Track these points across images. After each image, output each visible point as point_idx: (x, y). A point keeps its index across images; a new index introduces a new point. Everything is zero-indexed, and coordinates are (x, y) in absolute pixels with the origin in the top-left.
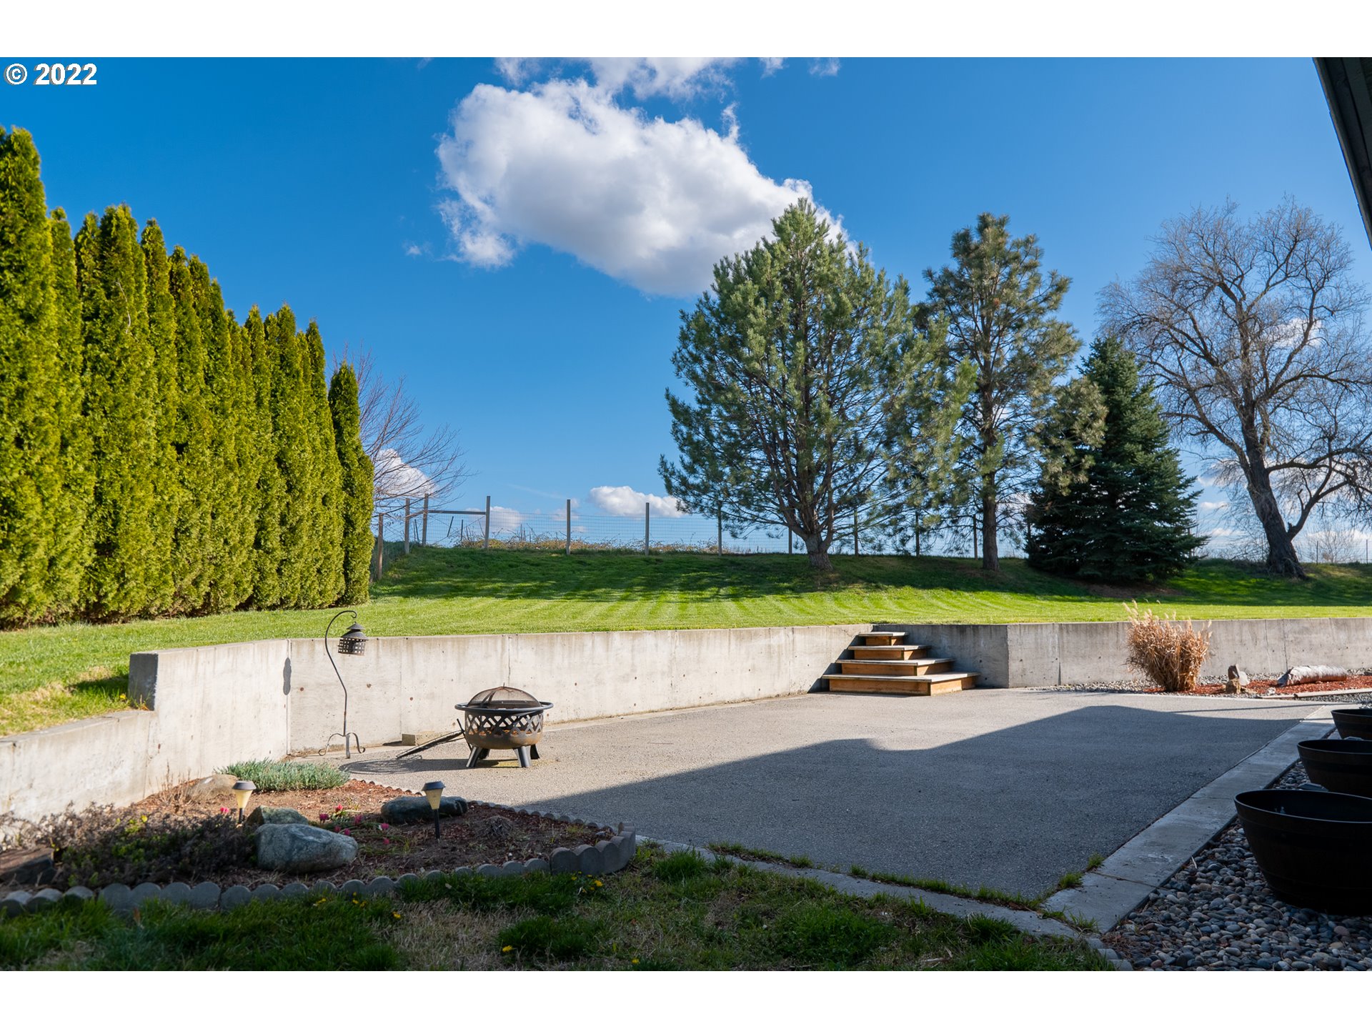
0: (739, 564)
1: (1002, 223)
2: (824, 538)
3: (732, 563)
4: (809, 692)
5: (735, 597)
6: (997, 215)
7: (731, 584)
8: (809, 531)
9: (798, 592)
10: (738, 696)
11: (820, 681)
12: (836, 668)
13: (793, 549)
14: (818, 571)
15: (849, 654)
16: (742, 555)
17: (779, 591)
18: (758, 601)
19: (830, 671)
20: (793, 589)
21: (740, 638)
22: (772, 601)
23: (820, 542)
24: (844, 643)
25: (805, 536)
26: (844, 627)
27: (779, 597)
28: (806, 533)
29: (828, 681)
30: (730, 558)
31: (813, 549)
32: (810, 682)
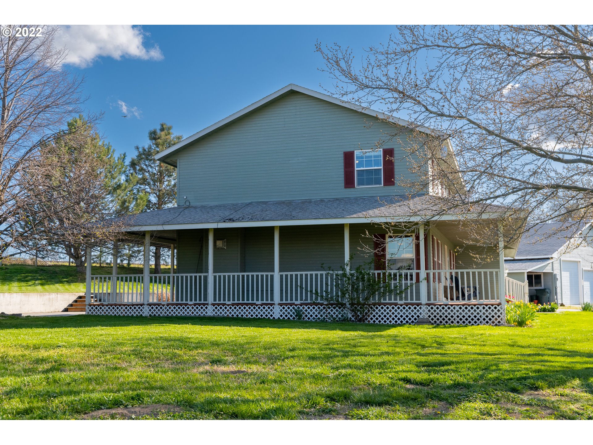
0: (45, 270)
1: (169, 129)
2: (83, 260)
3: (42, 270)
4: (62, 311)
5: (42, 284)
6: (169, 124)
7: (41, 279)
8: (76, 257)
9: (69, 283)
10: (39, 311)
11: (65, 309)
12: (71, 305)
13: (71, 264)
14: (80, 274)
15: (76, 301)
16: (47, 266)
17: (61, 282)
18: (51, 286)
19: (69, 306)
20: (67, 282)
21: (41, 295)
22: (58, 286)
23: (82, 262)
24: (75, 298)
25: (75, 259)
26: (74, 293)
27: (61, 285)
28: (76, 258)
29: (68, 309)
30: (41, 268)
31: (78, 265)
32: (63, 309)
